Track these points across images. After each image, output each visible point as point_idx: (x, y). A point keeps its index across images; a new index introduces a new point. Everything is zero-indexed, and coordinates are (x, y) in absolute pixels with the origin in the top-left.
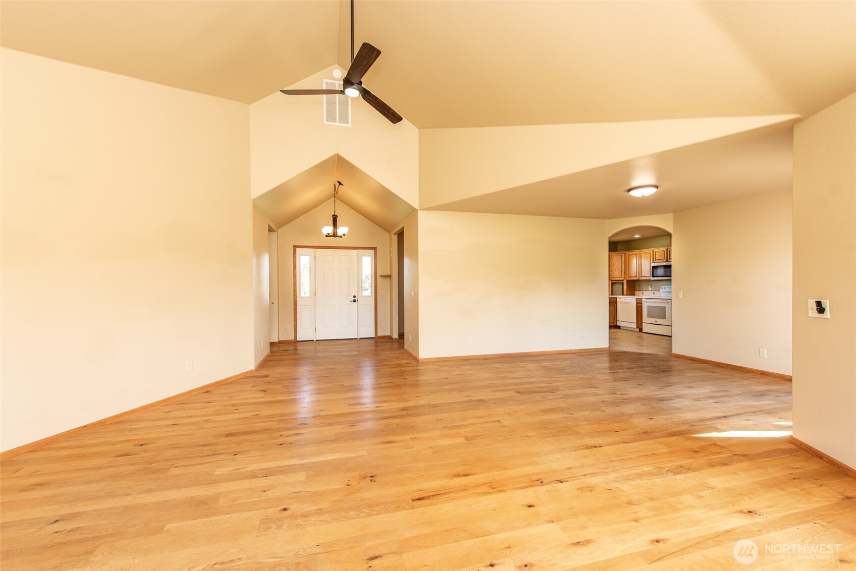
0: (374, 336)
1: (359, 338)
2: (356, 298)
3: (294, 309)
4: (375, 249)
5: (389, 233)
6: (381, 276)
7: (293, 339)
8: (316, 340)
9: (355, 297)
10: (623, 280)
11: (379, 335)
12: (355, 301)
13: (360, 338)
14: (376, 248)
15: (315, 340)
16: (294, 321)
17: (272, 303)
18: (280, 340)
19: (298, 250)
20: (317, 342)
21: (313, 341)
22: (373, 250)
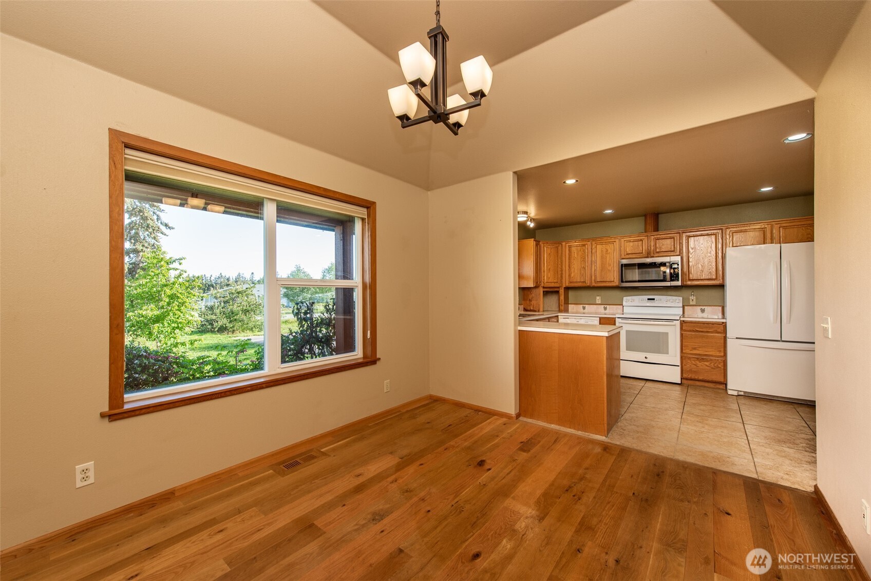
10: (559, 288)
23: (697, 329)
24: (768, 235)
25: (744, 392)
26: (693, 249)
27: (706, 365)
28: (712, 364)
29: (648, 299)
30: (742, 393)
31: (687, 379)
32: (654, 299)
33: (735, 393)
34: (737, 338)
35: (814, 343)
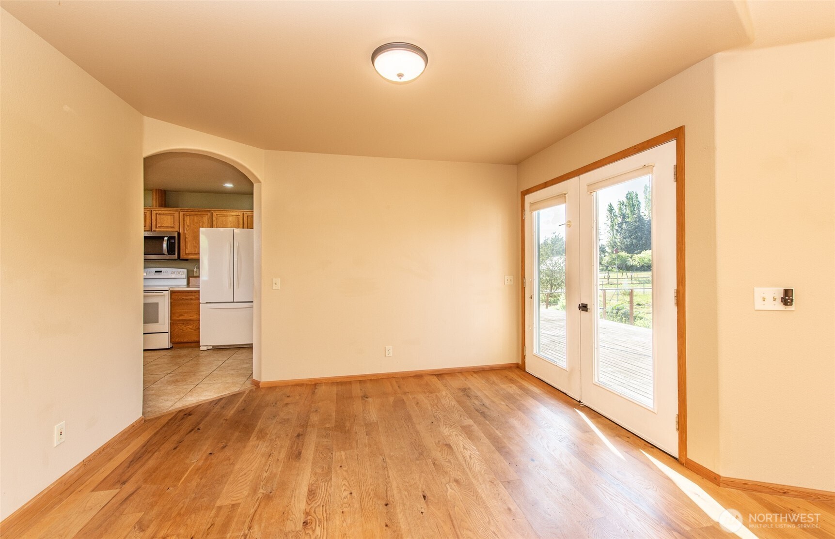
23: (183, 298)
24: (241, 221)
25: (213, 346)
26: (188, 226)
27: (190, 329)
28: (194, 327)
29: (156, 272)
30: (211, 347)
31: (175, 343)
32: (161, 272)
33: (205, 348)
34: (207, 303)
35: (252, 302)
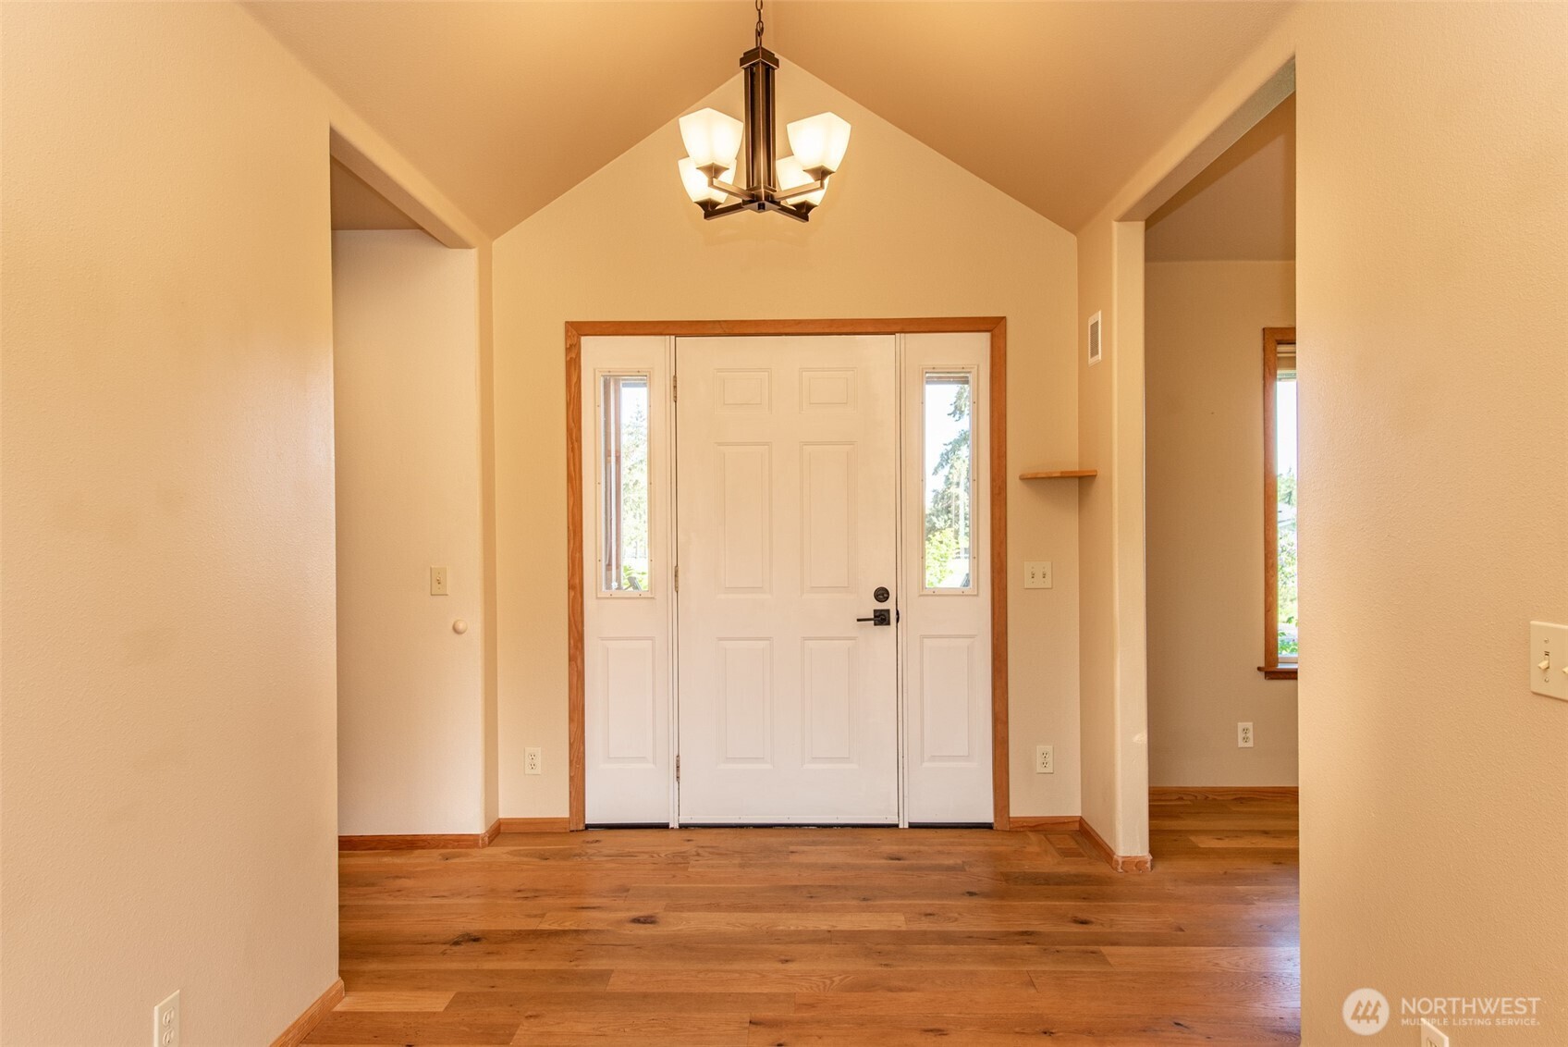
0: (987, 816)
1: (904, 824)
2: (889, 605)
3: (572, 659)
4: (994, 327)
5: (1074, 228)
6: (1030, 480)
7: (566, 814)
8: (683, 827)
9: (882, 594)
11: (1018, 810)
12: (881, 618)
13: (913, 826)
14: (1000, 321)
15: (675, 824)
16: (571, 720)
17: (456, 630)
18: (504, 814)
19: (588, 343)
20: (686, 834)
21: (665, 826)
22: (986, 337)
